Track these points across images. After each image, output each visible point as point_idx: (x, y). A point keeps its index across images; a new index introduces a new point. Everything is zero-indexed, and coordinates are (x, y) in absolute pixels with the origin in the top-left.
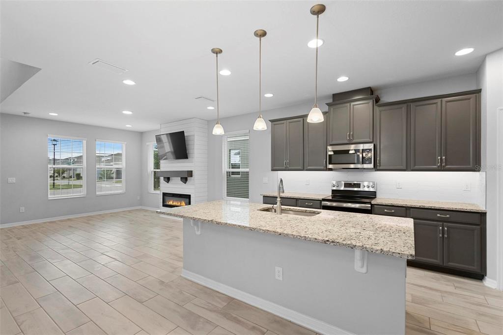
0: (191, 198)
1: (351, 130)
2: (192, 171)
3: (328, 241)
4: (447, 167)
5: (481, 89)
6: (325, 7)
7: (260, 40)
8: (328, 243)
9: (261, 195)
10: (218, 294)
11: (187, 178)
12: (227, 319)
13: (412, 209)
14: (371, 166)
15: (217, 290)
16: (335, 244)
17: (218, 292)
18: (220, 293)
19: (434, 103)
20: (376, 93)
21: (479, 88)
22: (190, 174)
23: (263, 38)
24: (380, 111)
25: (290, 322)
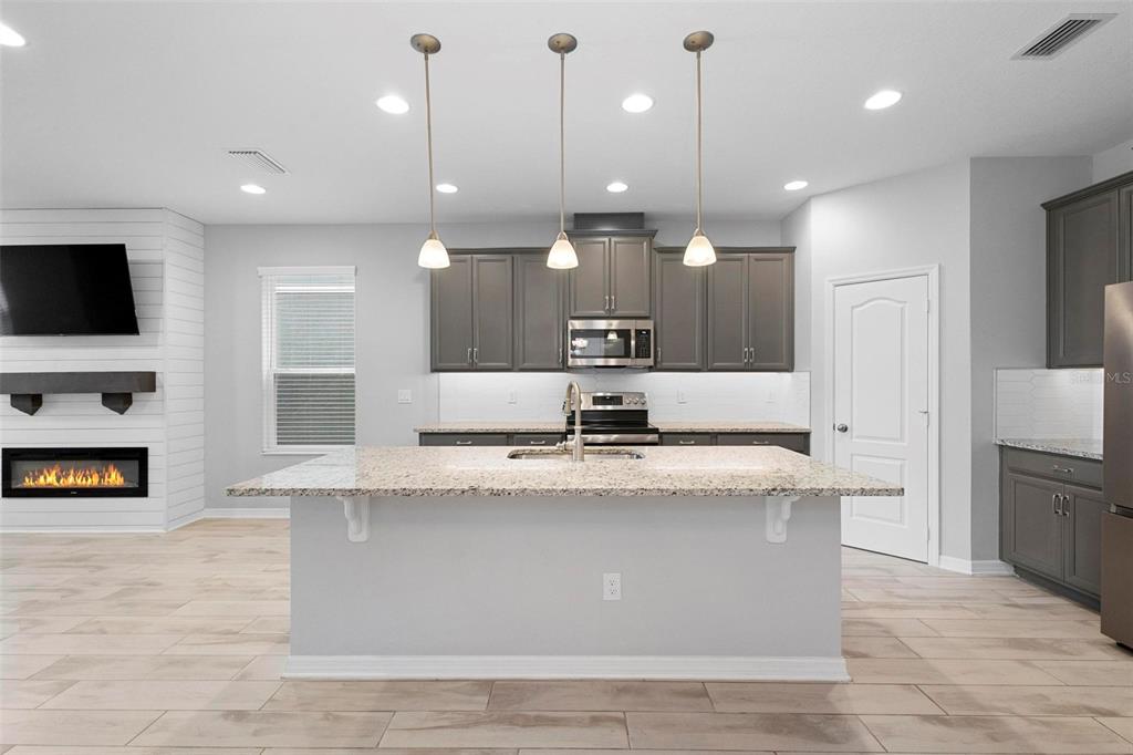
0: (150, 459)
1: (612, 292)
2: (153, 375)
3: (774, 490)
4: (756, 364)
5: (794, 248)
6: (712, 42)
7: (562, 59)
8: (775, 493)
9: (415, 430)
10: (442, 685)
11: (130, 394)
12: (524, 726)
13: (719, 437)
14: (651, 362)
15: (434, 676)
16: (787, 493)
17: (437, 680)
18: (442, 681)
19: (738, 260)
20: (649, 226)
21: (792, 245)
22: (148, 382)
23: (570, 54)
24: (663, 260)
25: (644, 681)
